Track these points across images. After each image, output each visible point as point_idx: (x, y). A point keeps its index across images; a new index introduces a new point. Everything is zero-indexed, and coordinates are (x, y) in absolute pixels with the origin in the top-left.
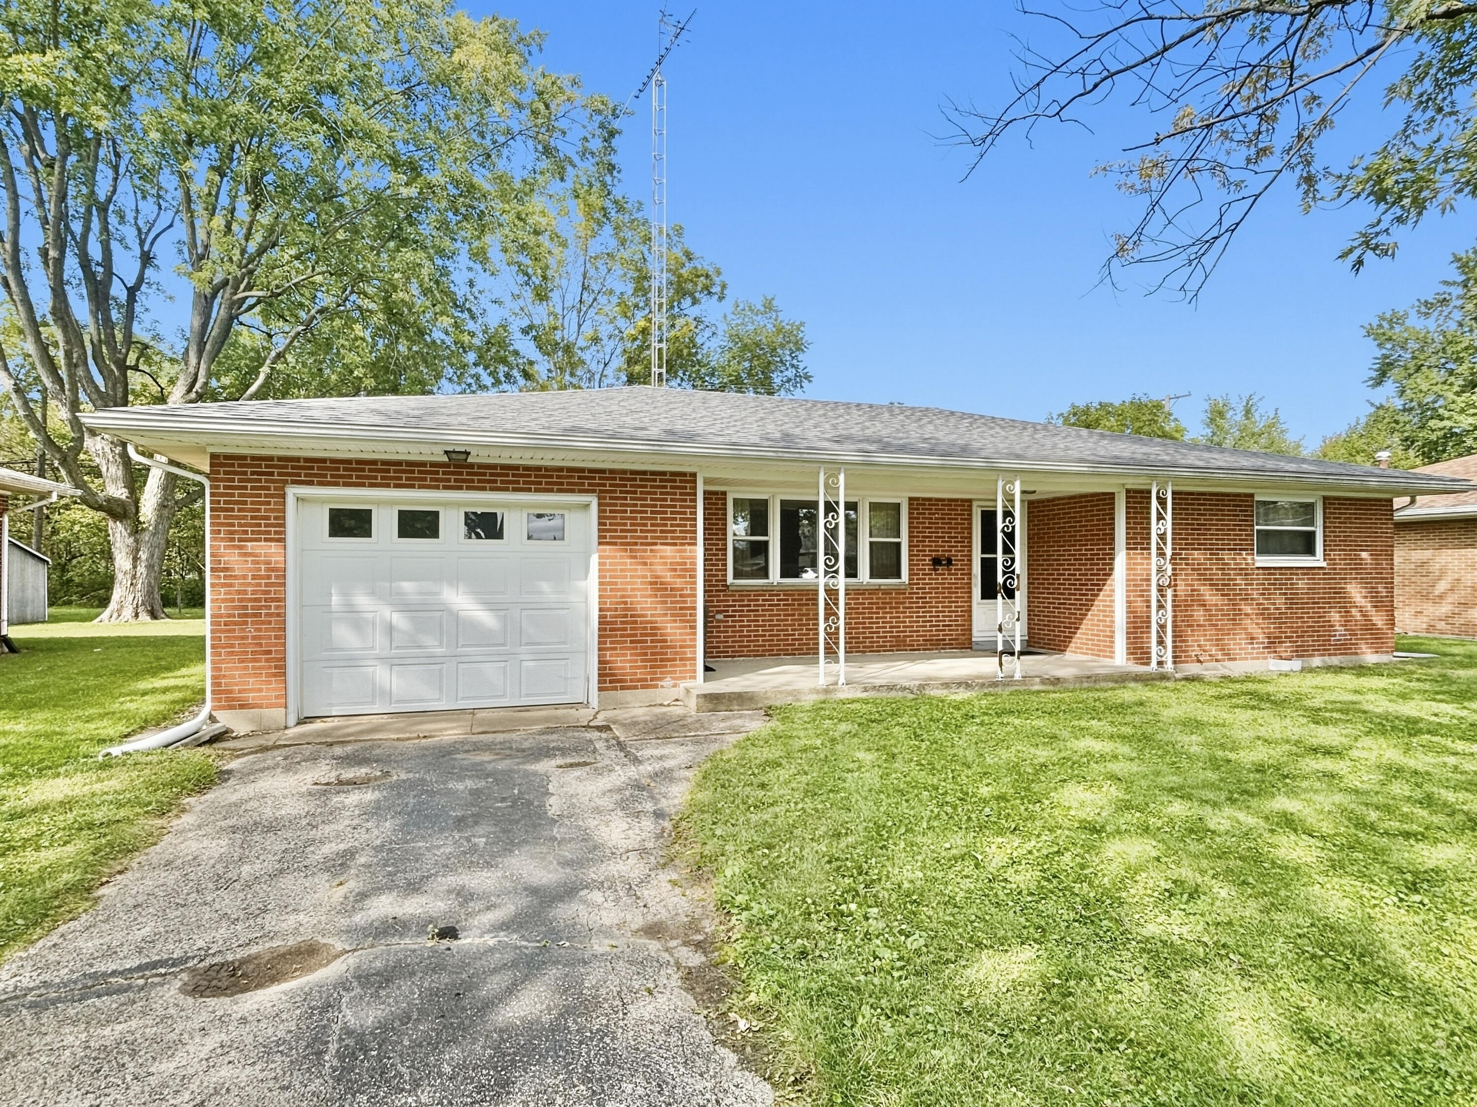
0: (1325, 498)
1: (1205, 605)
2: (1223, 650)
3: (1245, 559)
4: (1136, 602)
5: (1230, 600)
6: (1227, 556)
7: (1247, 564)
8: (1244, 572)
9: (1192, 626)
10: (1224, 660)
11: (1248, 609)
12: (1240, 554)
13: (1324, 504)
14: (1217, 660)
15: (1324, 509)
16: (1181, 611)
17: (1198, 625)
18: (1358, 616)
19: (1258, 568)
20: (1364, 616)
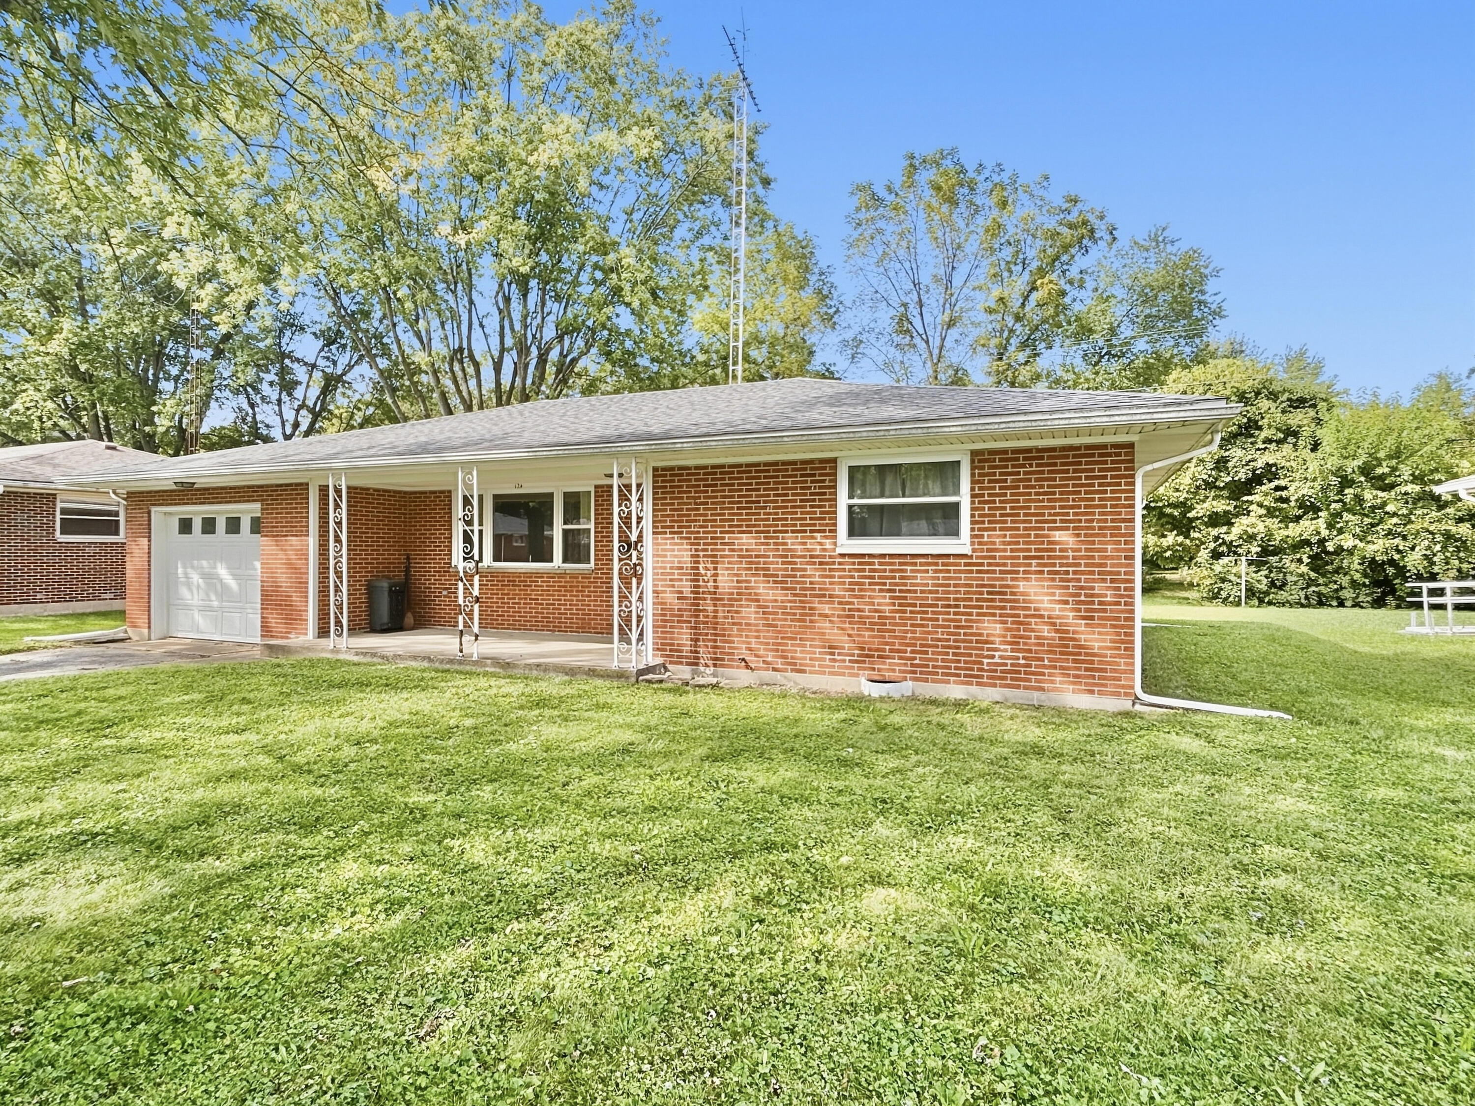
0: (974, 453)
1: (758, 600)
2: (785, 657)
3: (821, 544)
4: (664, 592)
5: (795, 595)
6: (791, 541)
7: (825, 550)
8: (822, 562)
9: (740, 624)
10: (786, 671)
11: (826, 609)
12: (813, 538)
13: (972, 461)
14: (775, 670)
15: (973, 468)
16: (724, 605)
17: (747, 624)
18: (1046, 631)
19: (843, 555)
20: (1057, 631)
